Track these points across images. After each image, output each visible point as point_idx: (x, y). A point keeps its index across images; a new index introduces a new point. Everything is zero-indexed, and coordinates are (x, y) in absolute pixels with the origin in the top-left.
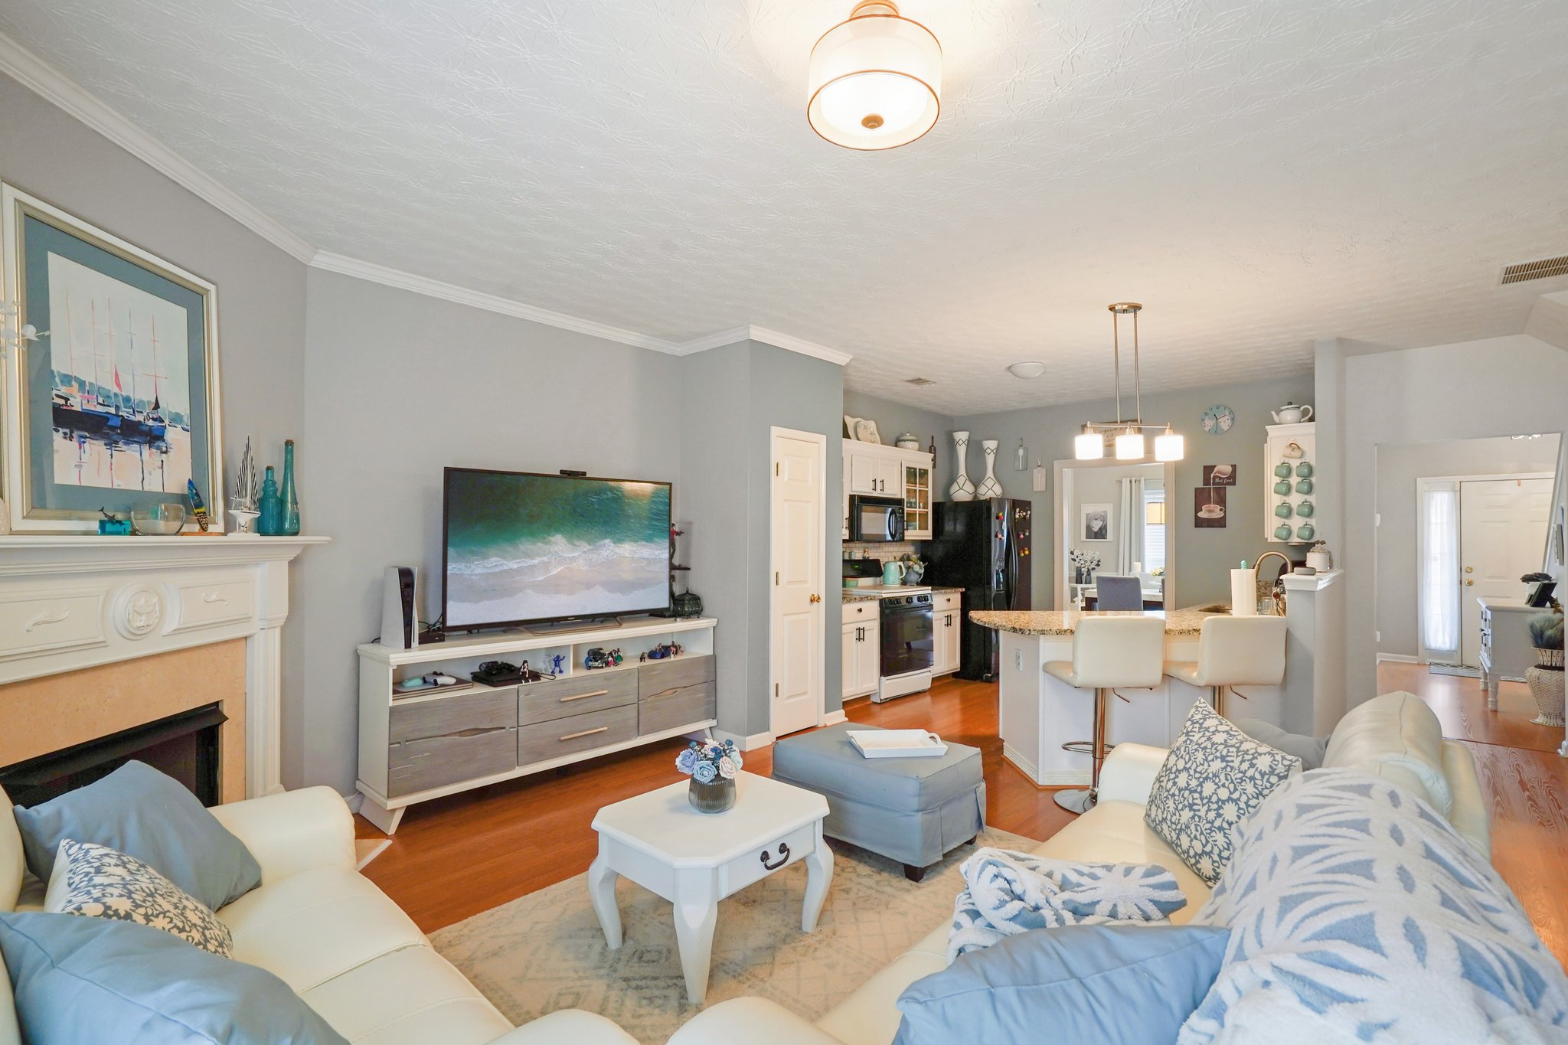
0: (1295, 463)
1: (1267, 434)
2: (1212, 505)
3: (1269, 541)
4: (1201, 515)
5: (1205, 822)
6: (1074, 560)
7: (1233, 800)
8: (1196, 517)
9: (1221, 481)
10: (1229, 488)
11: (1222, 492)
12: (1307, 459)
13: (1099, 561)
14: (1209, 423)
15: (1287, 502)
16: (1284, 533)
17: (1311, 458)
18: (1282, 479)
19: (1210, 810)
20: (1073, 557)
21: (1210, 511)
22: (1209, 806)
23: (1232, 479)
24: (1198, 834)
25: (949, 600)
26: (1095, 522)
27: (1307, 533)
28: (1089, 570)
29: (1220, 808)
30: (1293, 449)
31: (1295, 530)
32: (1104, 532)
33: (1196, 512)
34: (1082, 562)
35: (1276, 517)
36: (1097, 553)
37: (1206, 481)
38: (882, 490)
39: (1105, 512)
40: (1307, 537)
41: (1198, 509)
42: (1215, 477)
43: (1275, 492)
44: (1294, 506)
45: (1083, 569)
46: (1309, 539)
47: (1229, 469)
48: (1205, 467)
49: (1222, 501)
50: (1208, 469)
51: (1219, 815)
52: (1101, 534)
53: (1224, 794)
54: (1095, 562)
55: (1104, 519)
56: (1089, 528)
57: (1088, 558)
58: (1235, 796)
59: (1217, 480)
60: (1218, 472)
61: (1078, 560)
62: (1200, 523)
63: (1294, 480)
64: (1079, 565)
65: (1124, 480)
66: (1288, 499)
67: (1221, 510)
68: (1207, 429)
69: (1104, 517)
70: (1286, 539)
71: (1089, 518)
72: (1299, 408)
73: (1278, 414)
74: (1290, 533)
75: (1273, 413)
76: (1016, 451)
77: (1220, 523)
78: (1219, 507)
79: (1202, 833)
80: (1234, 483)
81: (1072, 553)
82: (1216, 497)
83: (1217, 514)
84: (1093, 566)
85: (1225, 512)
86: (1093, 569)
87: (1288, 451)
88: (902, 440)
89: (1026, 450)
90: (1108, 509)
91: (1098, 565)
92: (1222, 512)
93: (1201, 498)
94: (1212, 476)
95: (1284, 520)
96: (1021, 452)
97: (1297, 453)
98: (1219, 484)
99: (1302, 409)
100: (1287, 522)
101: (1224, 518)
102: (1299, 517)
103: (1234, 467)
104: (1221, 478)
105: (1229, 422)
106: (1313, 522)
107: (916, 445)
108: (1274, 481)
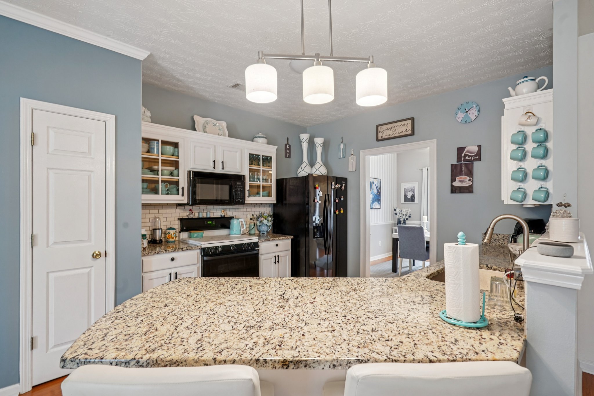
0: (530, 131)
1: (504, 106)
2: (463, 177)
3: (505, 203)
4: (455, 184)
6: (396, 214)
8: (452, 186)
9: (470, 158)
10: (475, 163)
11: (470, 167)
12: (542, 125)
13: (410, 215)
14: (461, 115)
15: (523, 167)
16: (520, 196)
17: (548, 125)
18: (517, 146)
20: (395, 212)
21: (461, 181)
23: (478, 156)
25: (277, 245)
26: (408, 192)
27: (542, 195)
28: (404, 220)
30: (529, 116)
31: (530, 193)
32: (413, 198)
33: (452, 182)
34: (401, 215)
35: (513, 181)
36: (410, 210)
37: (459, 158)
38: (223, 168)
39: (414, 187)
40: (543, 199)
41: (453, 180)
42: (465, 156)
43: (511, 158)
44: (530, 171)
45: (401, 219)
46: (545, 201)
47: (476, 149)
48: (458, 149)
49: (470, 173)
50: (460, 150)
52: (413, 199)
54: (408, 215)
55: (413, 191)
56: (405, 196)
57: (404, 213)
59: (467, 158)
60: (468, 151)
61: (398, 214)
62: (454, 190)
63: (530, 146)
64: (399, 217)
65: (424, 169)
66: (522, 164)
67: (470, 180)
68: (459, 120)
69: (413, 190)
70: (522, 202)
71: (406, 191)
72: (534, 80)
73: (514, 89)
74: (525, 195)
75: (510, 89)
76: (339, 146)
77: (469, 190)
78: (468, 178)
80: (479, 160)
81: (395, 210)
82: (466, 170)
83: (467, 183)
84: (407, 217)
85: (473, 182)
86: (407, 219)
87: (524, 119)
88: (256, 137)
89: (345, 145)
90: (416, 185)
91: (410, 217)
92: (470, 182)
93: (455, 171)
94: (463, 155)
95: (519, 184)
96: (342, 146)
97: (533, 120)
98: (468, 161)
99: (537, 80)
100: (522, 185)
101: (472, 186)
102: (534, 180)
103: (480, 147)
104: (469, 156)
105: (476, 113)
106: (549, 185)
107: (265, 140)
108: (510, 148)
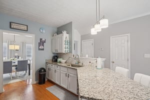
9: (43, 42)
11: (43, 44)
21: (41, 47)
23: (45, 42)
41: (39, 47)
50: (41, 39)
60: (43, 40)
62: (39, 49)
77: (43, 49)
78: (43, 47)
103: (45, 39)
108: (64, 43)
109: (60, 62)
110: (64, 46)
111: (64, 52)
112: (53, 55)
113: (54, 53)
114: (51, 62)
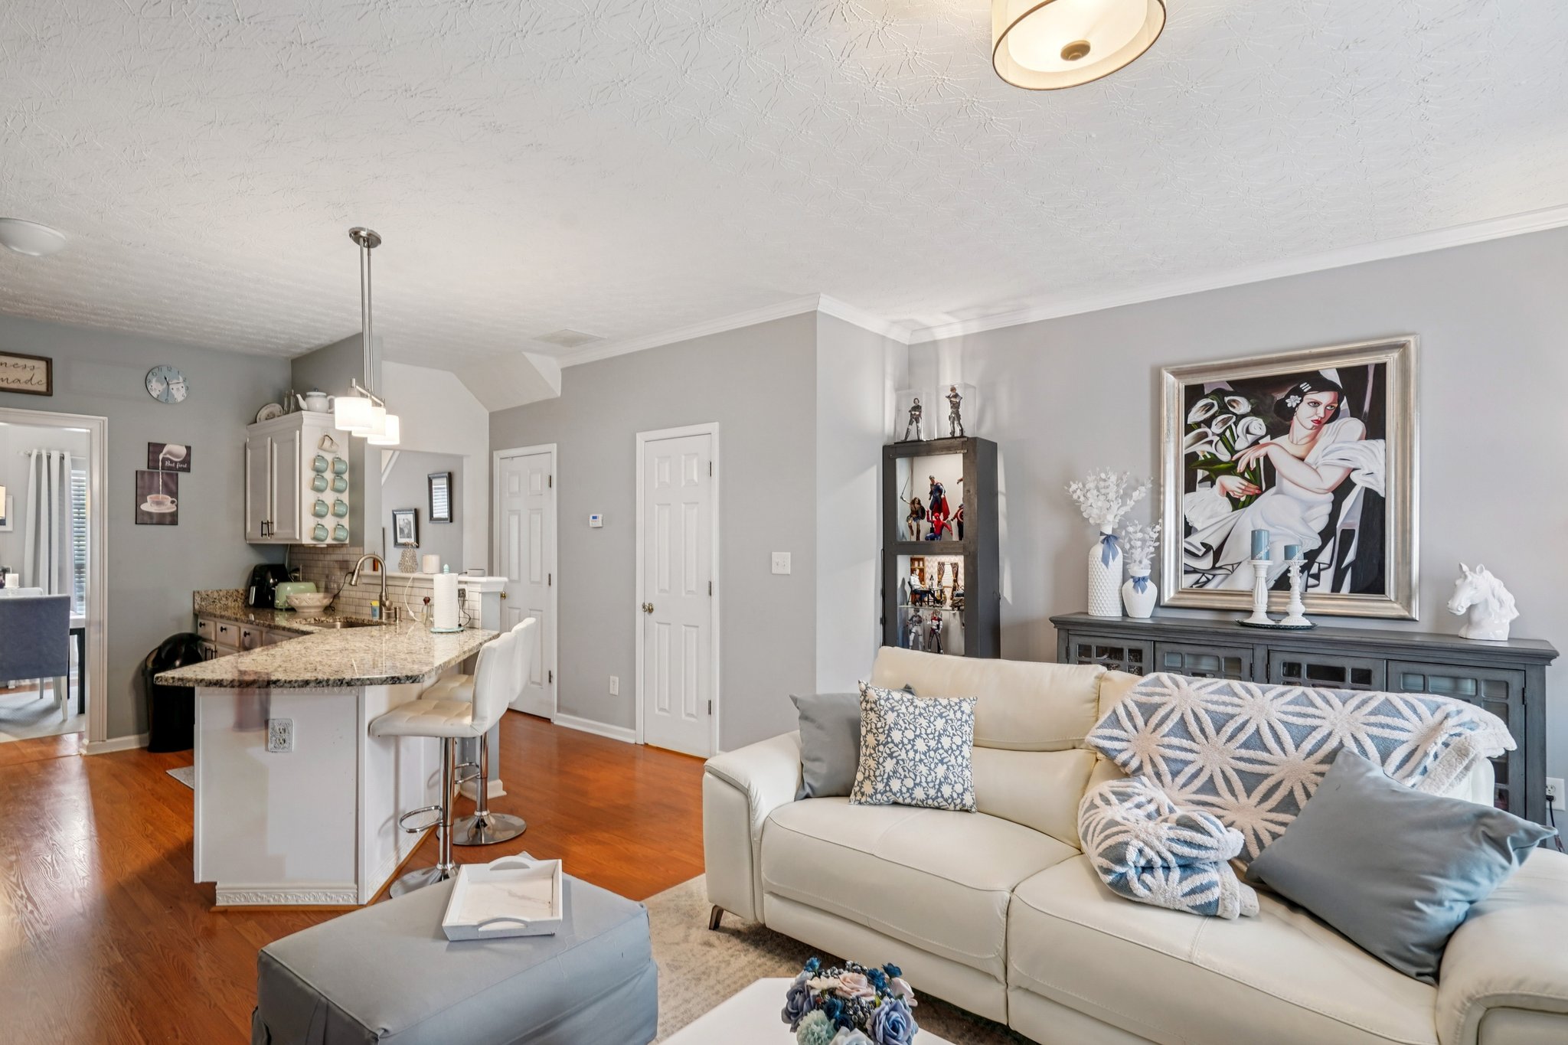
0: (329, 457)
1: (300, 420)
2: (160, 497)
4: (145, 507)
5: (908, 761)
7: (918, 736)
8: (137, 511)
9: (173, 465)
10: (182, 475)
11: (173, 480)
12: (340, 454)
14: (157, 387)
16: (323, 534)
17: (344, 453)
18: (317, 474)
19: (908, 751)
21: (158, 503)
22: (905, 749)
23: (186, 464)
24: (906, 773)
27: (343, 534)
29: (913, 746)
30: (327, 442)
31: (330, 531)
33: (137, 506)
35: (312, 516)
37: (152, 463)
41: (140, 498)
42: (164, 460)
47: (183, 451)
48: (150, 445)
49: (174, 493)
50: (155, 448)
51: (916, 752)
53: (910, 735)
58: (918, 733)
59: (168, 464)
60: (169, 453)
62: (142, 519)
63: (329, 476)
67: (172, 502)
68: (154, 394)
72: (326, 397)
74: (327, 534)
77: (172, 519)
78: (170, 499)
79: (909, 771)
80: (188, 470)
82: (165, 485)
83: (168, 507)
85: (177, 506)
92: (174, 506)
93: (144, 484)
94: (161, 457)
95: (318, 519)
97: (330, 447)
98: (170, 468)
100: (321, 521)
101: (176, 514)
103: (188, 448)
104: (172, 461)
105: (183, 392)
108: (308, 474)
109: (291, 610)
110: (308, 497)
111: (307, 540)
112: (253, 560)
113: (256, 547)
114: (234, 607)
